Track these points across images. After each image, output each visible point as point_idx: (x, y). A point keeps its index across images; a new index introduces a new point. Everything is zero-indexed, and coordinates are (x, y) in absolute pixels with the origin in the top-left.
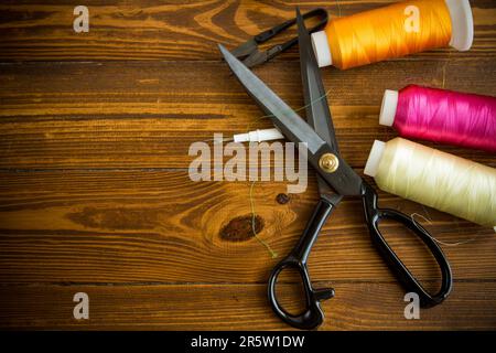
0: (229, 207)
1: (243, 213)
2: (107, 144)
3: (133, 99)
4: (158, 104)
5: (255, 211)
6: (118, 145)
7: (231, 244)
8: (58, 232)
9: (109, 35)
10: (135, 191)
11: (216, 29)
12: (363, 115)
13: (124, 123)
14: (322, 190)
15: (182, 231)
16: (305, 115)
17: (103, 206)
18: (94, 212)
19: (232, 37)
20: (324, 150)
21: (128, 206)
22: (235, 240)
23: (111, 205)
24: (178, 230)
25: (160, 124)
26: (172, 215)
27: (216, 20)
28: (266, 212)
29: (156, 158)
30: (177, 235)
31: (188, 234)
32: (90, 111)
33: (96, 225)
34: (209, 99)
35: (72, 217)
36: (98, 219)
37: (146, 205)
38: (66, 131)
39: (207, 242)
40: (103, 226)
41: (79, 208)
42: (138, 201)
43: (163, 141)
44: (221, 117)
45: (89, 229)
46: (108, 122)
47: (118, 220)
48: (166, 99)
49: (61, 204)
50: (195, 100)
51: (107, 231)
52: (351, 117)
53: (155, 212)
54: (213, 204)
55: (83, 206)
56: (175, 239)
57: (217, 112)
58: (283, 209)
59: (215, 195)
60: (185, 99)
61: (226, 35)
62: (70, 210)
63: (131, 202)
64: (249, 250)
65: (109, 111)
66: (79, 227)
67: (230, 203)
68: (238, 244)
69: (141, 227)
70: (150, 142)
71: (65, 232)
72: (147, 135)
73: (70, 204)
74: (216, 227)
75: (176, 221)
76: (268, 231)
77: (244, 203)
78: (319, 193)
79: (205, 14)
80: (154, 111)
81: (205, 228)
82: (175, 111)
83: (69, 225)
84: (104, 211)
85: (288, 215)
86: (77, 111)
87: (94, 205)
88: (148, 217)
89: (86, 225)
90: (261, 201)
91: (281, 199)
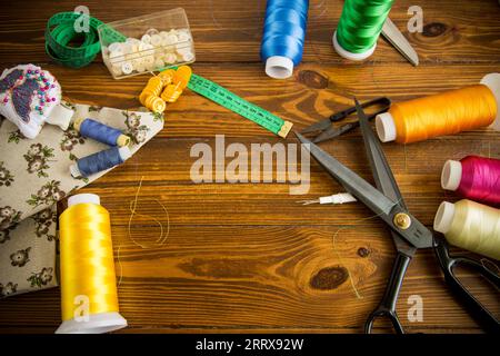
0: (317, 260)
1: (329, 264)
2: (213, 205)
5: (341, 262)
6: (222, 205)
7: (320, 292)
8: (170, 280)
9: (214, 117)
10: (237, 245)
11: (300, 114)
12: (426, 182)
14: (398, 245)
15: (278, 280)
17: (209, 257)
18: (201, 262)
19: (311, 119)
21: (230, 257)
22: (324, 289)
23: (216, 257)
24: (274, 278)
25: (256, 189)
26: (268, 265)
27: (301, 107)
28: (349, 264)
29: (253, 217)
30: (273, 283)
31: (283, 283)
33: (204, 274)
35: (183, 267)
36: (205, 268)
37: (246, 257)
38: (178, 193)
39: (300, 290)
40: (209, 275)
41: (188, 259)
42: (239, 254)
43: (259, 203)
45: (197, 277)
47: (222, 270)
49: (172, 256)
51: (212, 279)
52: (415, 184)
53: (254, 263)
54: (303, 256)
55: (192, 257)
56: (272, 287)
58: (364, 261)
59: (305, 248)
61: (308, 118)
62: (181, 261)
63: (233, 254)
64: (337, 298)
66: (189, 276)
67: (317, 256)
68: (326, 292)
69: (241, 276)
70: (247, 203)
72: (246, 197)
73: (182, 255)
74: (307, 277)
75: (272, 271)
76: (352, 281)
77: (330, 256)
78: (395, 248)
79: (291, 103)
81: (297, 278)
83: (180, 274)
84: (209, 262)
85: (370, 267)
87: (199, 256)
88: (247, 268)
89: (194, 274)
90: (346, 254)
91: (362, 252)
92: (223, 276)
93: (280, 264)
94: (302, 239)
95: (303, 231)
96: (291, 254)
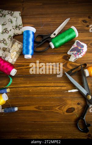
0: (68, 106)
1: (70, 107)
2: (42, 92)
3: (47, 83)
4: (52, 84)
5: (73, 106)
6: (44, 92)
7: (68, 113)
8: (33, 111)
10: (48, 102)
11: (63, 68)
13: (45, 88)
15: (58, 111)
16: (83, 87)
17: (42, 105)
18: (40, 107)
19: (66, 69)
20: (88, 94)
21: (47, 105)
22: (69, 113)
23: (44, 105)
24: (57, 110)
25: (53, 88)
26: (56, 107)
27: (63, 66)
28: (75, 107)
29: (52, 95)
30: (57, 111)
31: (60, 111)
32: (38, 85)
33: (41, 109)
34: (62, 83)
36: (41, 108)
37: (51, 105)
38: (34, 89)
39: (64, 113)
40: (42, 110)
41: (37, 106)
42: (49, 104)
43: (54, 91)
44: (65, 86)
45: (39, 110)
46: (42, 88)
47: (45, 108)
48: (54, 83)
49: (33, 105)
50: (60, 83)
51: (43, 110)
53: (52, 107)
54: (64, 105)
55: (38, 105)
56: (57, 112)
57: (64, 85)
58: (79, 106)
59: (65, 103)
60: (57, 83)
62: (35, 106)
63: (48, 104)
64: (72, 115)
65: (42, 85)
66: (37, 110)
67: (68, 105)
68: (70, 113)
69: (49, 110)
70: (51, 92)
71: (34, 111)
72: (50, 90)
73: (35, 105)
74: (65, 110)
75: (57, 108)
76: (76, 111)
77: (71, 105)
78: (87, 103)
80: (51, 85)
81: (63, 110)
82: (56, 85)
83: (35, 109)
84: (42, 106)
85: (80, 107)
86: (36, 85)
87: (40, 105)
88: (51, 108)
89: (39, 109)
90: (74, 104)
91: (78, 104)
92: (45, 110)
93: (59, 107)
94: (64, 101)
95: (64, 99)
96: (61, 104)
